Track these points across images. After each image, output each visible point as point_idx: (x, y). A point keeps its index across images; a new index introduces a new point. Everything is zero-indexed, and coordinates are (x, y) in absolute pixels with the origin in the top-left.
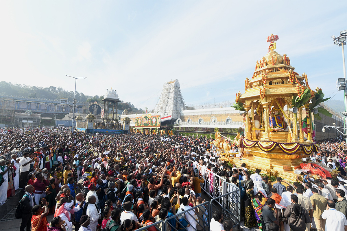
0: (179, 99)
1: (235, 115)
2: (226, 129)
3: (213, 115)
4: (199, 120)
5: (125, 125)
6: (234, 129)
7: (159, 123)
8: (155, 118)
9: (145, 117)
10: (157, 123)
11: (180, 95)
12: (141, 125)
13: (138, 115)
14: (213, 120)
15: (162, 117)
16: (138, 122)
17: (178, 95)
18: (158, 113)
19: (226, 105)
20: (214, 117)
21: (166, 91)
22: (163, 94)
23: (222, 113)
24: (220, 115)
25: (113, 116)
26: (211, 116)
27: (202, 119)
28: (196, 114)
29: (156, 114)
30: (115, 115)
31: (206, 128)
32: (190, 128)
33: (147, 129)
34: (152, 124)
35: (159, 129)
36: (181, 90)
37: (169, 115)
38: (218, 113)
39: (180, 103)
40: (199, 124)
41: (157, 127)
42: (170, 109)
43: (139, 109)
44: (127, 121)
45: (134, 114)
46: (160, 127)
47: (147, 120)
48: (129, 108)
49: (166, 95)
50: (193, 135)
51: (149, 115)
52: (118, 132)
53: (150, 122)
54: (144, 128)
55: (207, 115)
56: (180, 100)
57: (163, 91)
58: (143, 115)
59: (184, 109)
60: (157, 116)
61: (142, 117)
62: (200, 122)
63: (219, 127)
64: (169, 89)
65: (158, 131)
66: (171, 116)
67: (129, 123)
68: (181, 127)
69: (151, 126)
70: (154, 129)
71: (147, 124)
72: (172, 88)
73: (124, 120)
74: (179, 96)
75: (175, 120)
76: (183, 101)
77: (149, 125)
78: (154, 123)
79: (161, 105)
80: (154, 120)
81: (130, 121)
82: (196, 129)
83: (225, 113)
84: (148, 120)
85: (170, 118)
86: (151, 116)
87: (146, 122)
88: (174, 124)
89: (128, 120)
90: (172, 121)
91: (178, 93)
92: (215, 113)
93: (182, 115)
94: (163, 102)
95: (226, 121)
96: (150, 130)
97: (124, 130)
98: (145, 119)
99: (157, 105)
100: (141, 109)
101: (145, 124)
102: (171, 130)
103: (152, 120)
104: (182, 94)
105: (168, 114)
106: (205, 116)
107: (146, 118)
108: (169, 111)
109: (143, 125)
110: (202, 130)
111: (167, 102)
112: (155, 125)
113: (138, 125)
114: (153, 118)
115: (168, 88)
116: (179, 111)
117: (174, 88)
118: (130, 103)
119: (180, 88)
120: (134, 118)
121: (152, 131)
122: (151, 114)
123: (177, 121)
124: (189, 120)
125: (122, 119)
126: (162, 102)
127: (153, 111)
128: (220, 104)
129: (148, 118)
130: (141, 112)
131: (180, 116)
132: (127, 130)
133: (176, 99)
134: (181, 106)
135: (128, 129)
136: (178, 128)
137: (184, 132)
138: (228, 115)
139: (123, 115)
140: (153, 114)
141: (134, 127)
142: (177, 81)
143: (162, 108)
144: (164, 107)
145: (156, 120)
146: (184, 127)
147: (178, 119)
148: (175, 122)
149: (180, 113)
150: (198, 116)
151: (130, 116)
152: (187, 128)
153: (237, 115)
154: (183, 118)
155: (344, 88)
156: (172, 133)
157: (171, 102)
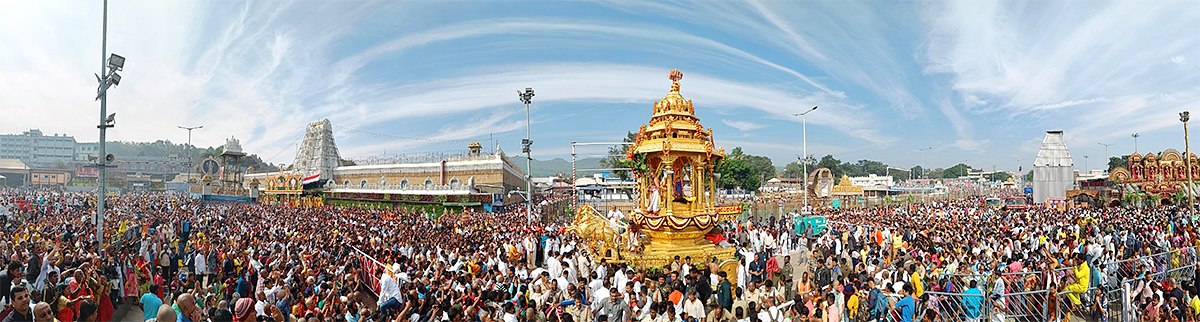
0: (331, 150)
2: (400, 195)
3: (383, 174)
4: (362, 183)
5: (252, 190)
6: (410, 196)
7: (301, 186)
8: (294, 178)
9: (279, 178)
10: (297, 187)
11: (333, 143)
12: (273, 189)
13: (267, 173)
14: (383, 182)
15: (305, 177)
16: (269, 185)
17: (330, 143)
18: (299, 171)
19: (400, 160)
20: (383, 177)
21: (310, 137)
22: (306, 143)
23: (396, 171)
24: (393, 175)
25: (235, 177)
26: (379, 175)
27: (366, 181)
28: (357, 173)
29: (296, 174)
30: (237, 175)
31: (373, 194)
32: (348, 194)
33: (283, 195)
34: (290, 188)
35: (301, 195)
36: (335, 135)
37: (315, 174)
38: (389, 172)
39: (333, 156)
40: (362, 187)
41: (298, 193)
42: (316, 165)
44: (255, 184)
45: (263, 172)
46: (303, 192)
47: (282, 182)
48: (255, 164)
49: (311, 144)
50: (353, 204)
51: (284, 174)
52: (243, 200)
53: (287, 185)
54: (279, 195)
55: (373, 174)
56: (332, 152)
57: (306, 136)
58: (277, 175)
59: (339, 166)
61: (274, 177)
62: (363, 185)
63: (391, 193)
64: (315, 135)
65: (299, 198)
66: (318, 176)
67: (257, 187)
68: (335, 193)
69: (289, 191)
70: (293, 195)
71: (283, 188)
72: (320, 133)
73: (250, 182)
74: (331, 146)
75: (324, 182)
76: (338, 153)
77: (286, 189)
78: (293, 187)
79: (304, 159)
80: (293, 182)
81: (259, 185)
82: (358, 195)
83: (399, 172)
84: (284, 181)
85: (317, 179)
86: (289, 176)
87: (281, 185)
88: (323, 188)
89: (257, 182)
90: (321, 184)
91: (330, 141)
92: (385, 172)
93: (335, 174)
94: (307, 154)
95: (401, 184)
96: (288, 198)
97: (251, 197)
98: (279, 180)
99: (296, 158)
100: (271, 164)
101: (279, 188)
102: (320, 197)
103: (290, 182)
104: (335, 141)
105: (316, 172)
106: (370, 175)
107: (281, 178)
108: (315, 169)
109: (277, 189)
110: (367, 198)
111: (312, 155)
112: (294, 189)
113: (269, 189)
114: (292, 179)
115: (313, 132)
116: (331, 168)
117: (323, 133)
118: (256, 155)
120: (264, 179)
121: (290, 198)
122: (288, 172)
124: (346, 183)
125: (247, 180)
126: (305, 155)
127: (291, 167)
128: (391, 159)
129: (285, 179)
130: (273, 169)
131: (331, 175)
133: (326, 149)
134: (334, 160)
135: (256, 196)
136: (330, 194)
137: (339, 199)
138: (404, 175)
139: (248, 173)
140: (291, 172)
141: (264, 192)
142: (328, 122)
143: (304, 163)
144: (307, 161)
145: (297, 181)
146: (338, 193)
147: (329, 181)
148: (324, 186)
149: (332, 171)
150: (360, 176)
151: (257, 175)
152: (343, 194)
153: (416, 175)
154: (338, 179)
155: (527, 150)
156: (320, 202)
157: (319, 154)
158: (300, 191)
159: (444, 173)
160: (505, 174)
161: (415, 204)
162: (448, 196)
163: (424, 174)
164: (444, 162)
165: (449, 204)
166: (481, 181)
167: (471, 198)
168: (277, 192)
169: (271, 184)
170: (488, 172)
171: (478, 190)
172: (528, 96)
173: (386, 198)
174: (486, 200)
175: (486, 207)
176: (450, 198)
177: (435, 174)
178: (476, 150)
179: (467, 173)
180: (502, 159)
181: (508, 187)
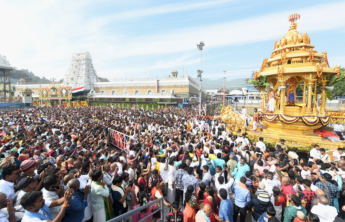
0: (91, 71)
1: (142, 87)
2: (135, 98)
3: (125, 87)
4: (113, 92)
5: (25, 98)
6: (140, 99)
7: (70, 94)
8: (65, 89)
9: (51, 89)
10: (67, 95)
11: (92, 67)
12: (47, 96)
13: (42, 85)
14: (125, 91)
15: (73, 88)
16: (42, 93)
17: (90, 67)
18: (68, 84)
19: (135, 79)
20: (125, 89)
21: (76, 62)
22: (73, 65)
23: (132, 85)
24: (131, 88)
25: (5, 87)
26: (123, 88)
27: (115, 90)
28: (109, 86)
29: (66, 86)
30: (7, 86)
31: (119, 98)
32: (104, 98)
33: (56, 100)
34: (62, 96)
35: (70, 100)
36: (93, 62)
37: (81, 86)
38: (129, 85)
39: (93, 75)
40: (113, 94)
41: (68, 99)
42: (82, 81)
43: (41, 78)
44: (28, 93)
45: (36, 84)
46: (72, 98)
47: (54, 91)
49: (76, 67)
50: (108, 104)
51: (57, 86)
52: (16, 105)
53: (59, 93)
54: (52, 100)
55: (119, 87)
56: (92, 73)
57: (72, 61)
58: (49, 86)
59: (97, 81)
60: (67, 87)
61: (47, 88)
62: (113, 93)
63: (130, 97)
64: (79, 61)
65: (69, 101)
66: (83, 87)
67: (31, 96)
68: (95, 98)
69: (61, 97)
70: (64, 100)
71: (56, 95)
72: (83, 60)
73: (23, 91)
74: (91, 69)
75: (88, 91)
76: (96, 73)
77: (58, 96)
78: (64, 94)
79: (72, 76)
80: (64, 92)
81: (32, 93)
82: (110, 99)
83: (134, 86)
84: (56, 91)
85: (82, 90)
86: (60, 87)
87: (54, 93)
88: (87, 95)
89: (29, 91)
90: (86, 92)
91: (90, 65)
92: (126, 86)
93: (95, 86)
94: (74, 73)
95: (135, 92)
96: (60, 102)
97: (24, 103)
98: (52, 90)
99: (65, 75)
100: (44, 78)
101: (52, 96)
102: (85, 101)
103: (61, 91)
104: (94, 66)
106: (117, 88)
107: (54, 89)
108: (81, 83)
109: (50, 96)
110: (115, 100)
111: (78, 74)
112: (65, 96)
113: (43, 96)
114: (63, 89)
115: (78, 59)
116: (92, 83)
117: (85, 60)
118: (28, 70)
119: (91, 60)
120: (37, 89)
121: (62, 102)
122: (60, 84)
123: (91, 92)
124: (102, 92)
125: (18, 89)
126: (72, 73)
127: (61, 81)
128: (130, 78)
129: (57, 90)
130: (45, 81)
131: (93, 87)
132: (29, 103)
133: (88, 71)
134: (93, 77)
135: (30, 101)
136: (92, 99)
137: (98, 102)
138: (137, 87)
139: (19, 84)
141: (38, 98)
142: (88, 53)
143: (72, 79)
144: (75, 78)
145: (67, 91)
146: (98, 98)
147: (91, 90)
148: (88, 94)
149: (93, 85)
150: (111, 88)
151: (30, 86)
152: (101, 99)
153: (143, 87)
154: (97, 90)
155: (200, 76)
156: (85, 103)
157: (83, 73)
158: (70, 97)
159: (158, 87)
160: (191, 87)
161: (144, 103)
162: (160, 99)
163: (148, 87)
164: (158, 81)
165: (161, 103)
166: (177, 91)
167: (172, 100)
168: (50, 98)
169: (45, 93)
170: (182, 87)
171: (176, 96)
172: (201, 46)
173: (127, 100)
174: (179, 101)
175: (179, 105)
176: (161, 100)
177: (153, 87)
178: (175, 74)
179: (170, 87)
180: (189, 79)
181: (191, 94)
